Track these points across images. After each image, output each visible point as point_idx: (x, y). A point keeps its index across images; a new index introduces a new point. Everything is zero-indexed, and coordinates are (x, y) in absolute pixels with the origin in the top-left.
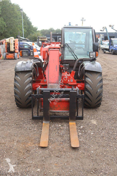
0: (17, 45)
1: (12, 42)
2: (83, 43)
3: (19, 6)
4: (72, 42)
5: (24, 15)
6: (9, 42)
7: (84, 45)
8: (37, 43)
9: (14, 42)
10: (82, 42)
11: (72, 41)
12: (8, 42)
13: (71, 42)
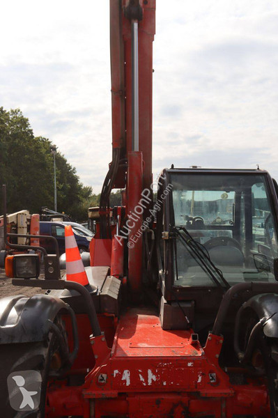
0: (36, 229)
1: (23, 223)
2: (228, 224)
3: (49, 143)
4: (191, 222)
5: (61, 162)
6: (15, 222)
7: (231, 231)
8: (89, 224)
9: (28, 223)
10: (224, 222)
11: (191, 219)
12: (13, 222)
13: (188, 223)
